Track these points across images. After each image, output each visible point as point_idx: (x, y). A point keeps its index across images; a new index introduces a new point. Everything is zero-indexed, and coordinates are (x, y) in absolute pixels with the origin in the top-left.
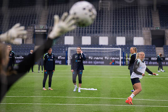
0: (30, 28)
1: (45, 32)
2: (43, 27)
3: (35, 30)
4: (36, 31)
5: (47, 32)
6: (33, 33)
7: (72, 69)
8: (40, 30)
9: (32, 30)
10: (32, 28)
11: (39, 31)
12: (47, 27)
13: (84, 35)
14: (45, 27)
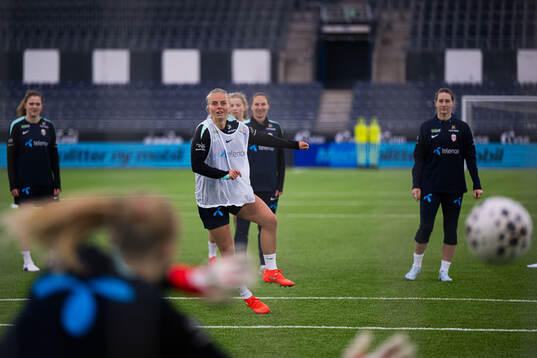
0: (303, 20)
1: (363, 35)
2: (358, 14)
3: (322, 23)
4: (328, 29)
5: (373, 32)
6: (314, 38)
7: (414, 187)
8: (344, 23)
9: (309, 26)
10: (309, 16)
11: (339, 29)
12: (373, 11)
13: (524, 42)
14: (365, 15)
